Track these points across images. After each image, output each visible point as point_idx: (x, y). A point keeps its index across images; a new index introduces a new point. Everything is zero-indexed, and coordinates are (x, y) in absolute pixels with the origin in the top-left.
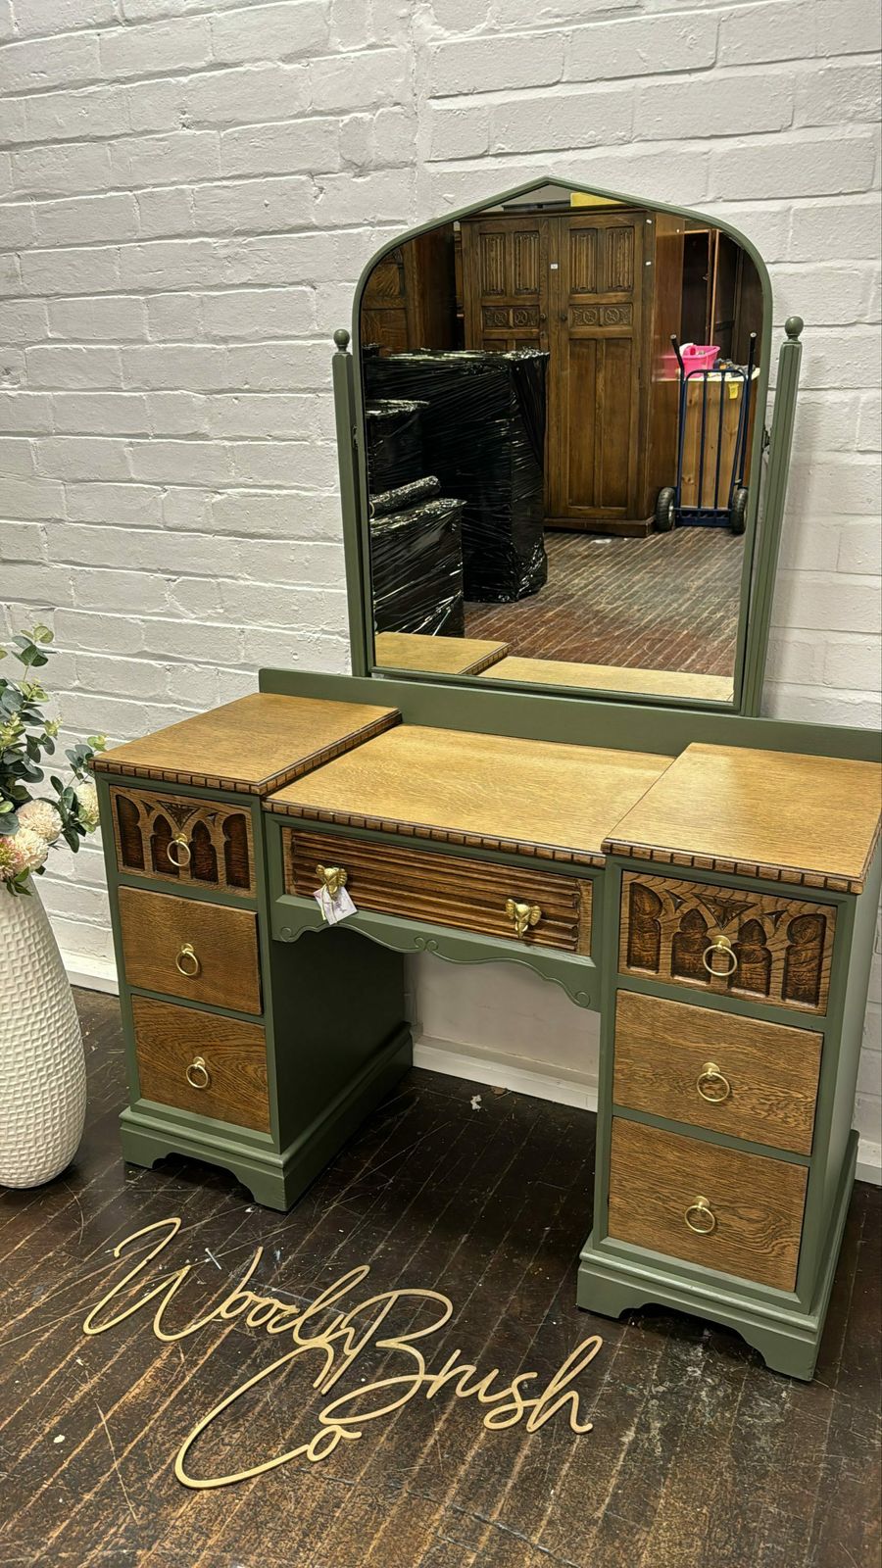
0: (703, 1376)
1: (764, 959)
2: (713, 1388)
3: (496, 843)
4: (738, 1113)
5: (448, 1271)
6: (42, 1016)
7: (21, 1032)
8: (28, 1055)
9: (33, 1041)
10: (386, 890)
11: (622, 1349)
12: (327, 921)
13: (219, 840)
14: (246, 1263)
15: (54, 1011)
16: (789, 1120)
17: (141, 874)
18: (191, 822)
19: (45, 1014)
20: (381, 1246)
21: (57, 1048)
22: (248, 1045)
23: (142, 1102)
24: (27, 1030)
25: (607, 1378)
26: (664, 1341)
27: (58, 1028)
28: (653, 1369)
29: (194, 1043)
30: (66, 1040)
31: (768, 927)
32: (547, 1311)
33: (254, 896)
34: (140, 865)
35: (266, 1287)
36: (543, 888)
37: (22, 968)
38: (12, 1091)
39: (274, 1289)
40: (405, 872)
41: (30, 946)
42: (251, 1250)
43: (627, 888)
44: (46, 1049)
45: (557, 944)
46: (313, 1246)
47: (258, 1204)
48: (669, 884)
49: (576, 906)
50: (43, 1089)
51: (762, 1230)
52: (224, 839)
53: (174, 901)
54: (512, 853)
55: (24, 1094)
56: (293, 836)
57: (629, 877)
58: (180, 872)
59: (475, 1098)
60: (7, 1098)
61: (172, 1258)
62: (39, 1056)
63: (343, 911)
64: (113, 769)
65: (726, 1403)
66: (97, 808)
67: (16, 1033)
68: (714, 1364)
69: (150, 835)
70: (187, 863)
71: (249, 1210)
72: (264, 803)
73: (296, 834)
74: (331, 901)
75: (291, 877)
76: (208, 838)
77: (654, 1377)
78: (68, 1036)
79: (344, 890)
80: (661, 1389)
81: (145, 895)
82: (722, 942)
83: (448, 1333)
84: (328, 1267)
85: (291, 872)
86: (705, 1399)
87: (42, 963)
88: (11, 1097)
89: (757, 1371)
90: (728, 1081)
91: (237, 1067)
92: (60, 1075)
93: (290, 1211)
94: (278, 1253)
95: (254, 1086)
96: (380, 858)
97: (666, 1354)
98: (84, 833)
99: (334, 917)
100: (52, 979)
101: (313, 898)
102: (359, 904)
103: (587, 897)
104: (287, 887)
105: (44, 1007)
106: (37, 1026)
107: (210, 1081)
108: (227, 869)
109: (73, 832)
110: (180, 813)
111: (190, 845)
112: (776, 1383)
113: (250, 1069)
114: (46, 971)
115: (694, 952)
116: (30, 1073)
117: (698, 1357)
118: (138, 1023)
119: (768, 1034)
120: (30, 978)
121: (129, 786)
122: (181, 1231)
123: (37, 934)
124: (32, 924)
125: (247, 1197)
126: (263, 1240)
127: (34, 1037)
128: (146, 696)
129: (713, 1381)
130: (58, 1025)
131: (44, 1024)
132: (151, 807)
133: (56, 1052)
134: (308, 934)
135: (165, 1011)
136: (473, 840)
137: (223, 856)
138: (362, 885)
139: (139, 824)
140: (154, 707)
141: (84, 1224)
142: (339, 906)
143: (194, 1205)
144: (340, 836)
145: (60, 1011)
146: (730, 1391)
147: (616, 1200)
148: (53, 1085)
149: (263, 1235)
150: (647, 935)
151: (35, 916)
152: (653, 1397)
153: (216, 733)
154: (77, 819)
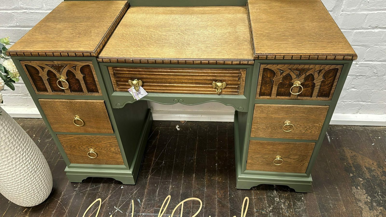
0: (279, 200)
1: (312, 86)
2: (284, 203)
3: (207, 62)
4: (295, 133)
5: (194, 189)
6: (25, 154)
7: (19, 163)
8: (24, 169)
9: (25, 164)
10: (159, 84)
11: (255, 199)
12: (136, 99)
13: (79, 76)
14: (130, 207)
15: (28, 150)
16: (312, 132)
17: (47, 94)
18: (65, 71)
19: (26, 153)
20: (170, 187)
21: (35, 162)
22: (110, 142)
23: (72, 165)
24: (21, 161)
25: (255, 210)
26: (265, 192)
27: (33, 155)
28: (266, 202)
29: (88, 145)
30: (37, 157)
31: (316, 75)
32: (229, 193)
33: (101, 95)
34: (46, 90)
35: (140, 214)
36: (226, 75)
37: (9, 141)
38: (23, 182)
39: (143, 214)
40: (167, 77)
41: (9, 132)
42: (129, 202)
43: (262, 71)
44: (31, 164)
45: (231, 93)
46: (149, 194)
47: (124, 184)
48: (279, 66)
49: (239, 79)
50: (35, 177)
51: (298, 161)
52: (82, 76)
53: (66, 102)
54: (215, 64)
55: (28, 181)
56: (114, 70)
57: (263, 66)
58: (65, 90)
59: (177, 126)
60: (22, 185)
61: (104, 214)
62: (29, 167)
63: (142, 95)
64: (20, 54)
65: (289, 207)
66: (17, 70)
67: (16, 164)
68: (281, 195)
69: (47, 78)
70: (68, 87)
71: (122, 187)
72: (98, 59)
73: (115, 69)
74: (136, 92)
75: (116, 85)
76: (74, 76)
77: (267, 205)
78: (37, 156)
79: (141, 87)
80: (271, 208)
81: (52, 101)
82: (297, 83)
83: (204, 211)
84: (157, 200)
85: (115, 83)
86: (284, 207)
87: (17, 136)
88: (23, 184)
89: (293, 193)
90: (293, 124)
91: (107, 149)
92: (39, 170)
93: (136, 183)
94: (139, 200)
95: (115, 153)
96: (155, 73)
97: (267, 196)
98: (14, 82)
99: (138, 97)
100: (23, 140)
101: (128, 92)
102: (148, 91)
103: (244, 75)
104: (114, 89)
105: (24, 151)
106: (24, 158)
107: (97, 155)
108: (86, 87)
109: (9, 83)
110: (59, 68)
111: (67, 80)
112: (299, 196)
113: (113, 149)
114: (19, 138)
115: (286, 88)
116: (28, 174)
117: (276, 194)
118: (62, 142)
119: (310, 109)
120: (14, 143)
121: (30, 60)
122: (103, 203)
123: (10, 127)
124: (6, 124)
125: (120, 183)
126: (132, 197)
127: (24, 163)
128: (11, 8)
129: (283, 201)
130: (32, 154)
131: (27, 156)
132: (44, 67)
133: (35, 163)
134: (128, 105)
135: (72, 138)
136: (197, 62)
137: (83, 82)
138: (148, 84)
139: (40, 75)
140: (16, 12)
141: (67, 211)
142: (140, 93)
143: (102, 191)
144: (136, 68)
145: (31, 149)
146: (289, 202)
147: (249, 161)
148: (38, 174)
149: (131, 195)
150: (268, 85)
151: (6, 120)
152: (270, 212)
153: (58, 26)
154: (9, 76)
